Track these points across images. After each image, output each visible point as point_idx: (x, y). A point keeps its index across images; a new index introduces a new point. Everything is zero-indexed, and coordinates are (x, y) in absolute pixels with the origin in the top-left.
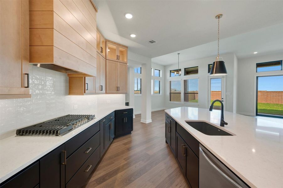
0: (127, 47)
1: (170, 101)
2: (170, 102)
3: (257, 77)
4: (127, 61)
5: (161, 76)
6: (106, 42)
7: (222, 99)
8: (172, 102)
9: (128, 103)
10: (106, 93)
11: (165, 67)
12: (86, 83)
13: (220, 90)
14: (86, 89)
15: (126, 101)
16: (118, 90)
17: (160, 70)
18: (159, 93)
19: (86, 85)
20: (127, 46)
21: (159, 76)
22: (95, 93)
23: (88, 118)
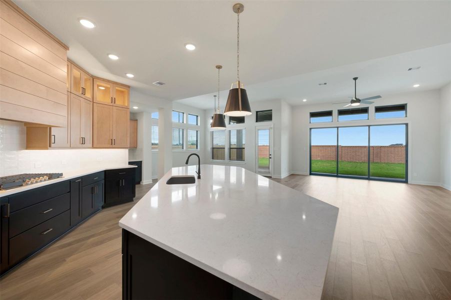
0: (129, 87)
1: (213, 158)
2: (211, 160)
3: (311, 129)
4: (128, 104)
5: (199, 124)
6: (93, 80)
7: (270, 155)
8: (214, 160)
9: (141, 162)
10: (93, 147)
11: (205, 111)
12: (52, 134)
13: (268, 145)
14: (53, 141)
15: (129, 160)
16: (113, 143)
17: (197, 116)
18: (197, 148)
19: (53, 137)
20: (129, 85)
21: (197, 125)
22: (71, 147)
23: (51, 176)
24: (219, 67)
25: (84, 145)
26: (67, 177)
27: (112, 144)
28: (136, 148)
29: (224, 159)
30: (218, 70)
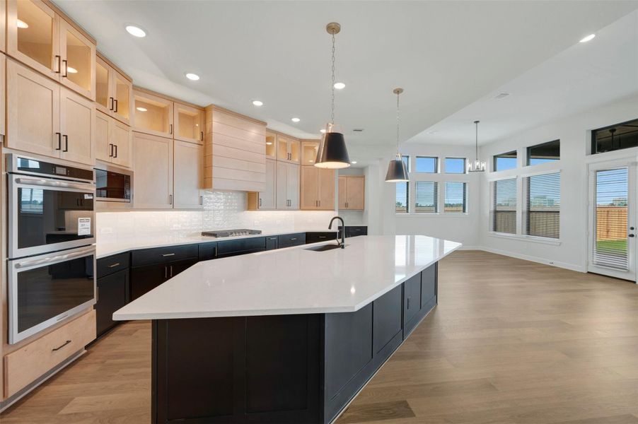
1: (495, 229)
2: (492, 233)
6: (301, 143)
7: (632, 229)
8: (497, 233)
9: (367, 227)
10: (301, 209)
12: (259, 198)
14: (260, 204)
16: (319, 205)
17: (464, 159)
18: (464, 211)
21: (464, 173)
22: (276, 209)
23: (252, 232)
24: (398, 91)
25: (290, 208)
26: (264, 234)
27: (317, 206)
28: (363, 210)
29: (514, 231)
30: (396, 95)
